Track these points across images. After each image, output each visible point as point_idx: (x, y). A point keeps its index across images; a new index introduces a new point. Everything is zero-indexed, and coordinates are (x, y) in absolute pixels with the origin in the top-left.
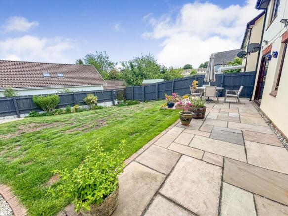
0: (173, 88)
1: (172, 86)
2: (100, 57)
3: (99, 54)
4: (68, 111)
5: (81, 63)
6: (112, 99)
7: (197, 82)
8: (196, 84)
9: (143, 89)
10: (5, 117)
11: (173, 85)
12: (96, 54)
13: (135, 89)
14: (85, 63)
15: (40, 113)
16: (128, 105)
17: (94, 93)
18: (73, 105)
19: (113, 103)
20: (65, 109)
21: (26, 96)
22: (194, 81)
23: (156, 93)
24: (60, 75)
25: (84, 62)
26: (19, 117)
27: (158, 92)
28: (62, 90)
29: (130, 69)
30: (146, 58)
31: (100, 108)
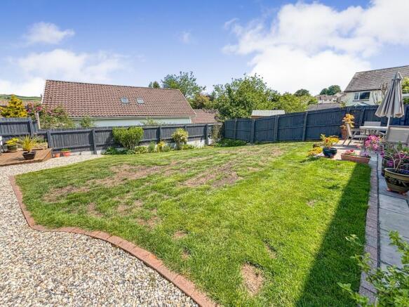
0: (305, 124)
1: (303, 122)
2: (185, 79)
3: (183, 75)
4: (151, 150)
5: (156, 86)
6: (205, 137)
7: (352, 117)
8: (352, 120)
9: (253, 124)
10: (82, 153)
11: (305, 120)
12: (179, 75)
13: (239, 124)
14: (161, 87)
15: (120, 149)
16: (227, 146)
17: (185, 127)
18: (158, 141)
19: (206, 143)
20: (148, 146)
21: (106, 128)
22: (348, 115)
23: (276, 131)
24: (140, 101)
25: (161, 84)
26: (95, 153)
27: (278, 130)
28: (146, 122)
29: (227, 96)
30: (251, 79)
31: (191, 148)
